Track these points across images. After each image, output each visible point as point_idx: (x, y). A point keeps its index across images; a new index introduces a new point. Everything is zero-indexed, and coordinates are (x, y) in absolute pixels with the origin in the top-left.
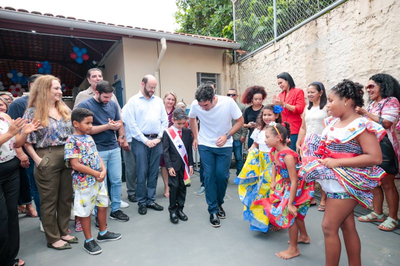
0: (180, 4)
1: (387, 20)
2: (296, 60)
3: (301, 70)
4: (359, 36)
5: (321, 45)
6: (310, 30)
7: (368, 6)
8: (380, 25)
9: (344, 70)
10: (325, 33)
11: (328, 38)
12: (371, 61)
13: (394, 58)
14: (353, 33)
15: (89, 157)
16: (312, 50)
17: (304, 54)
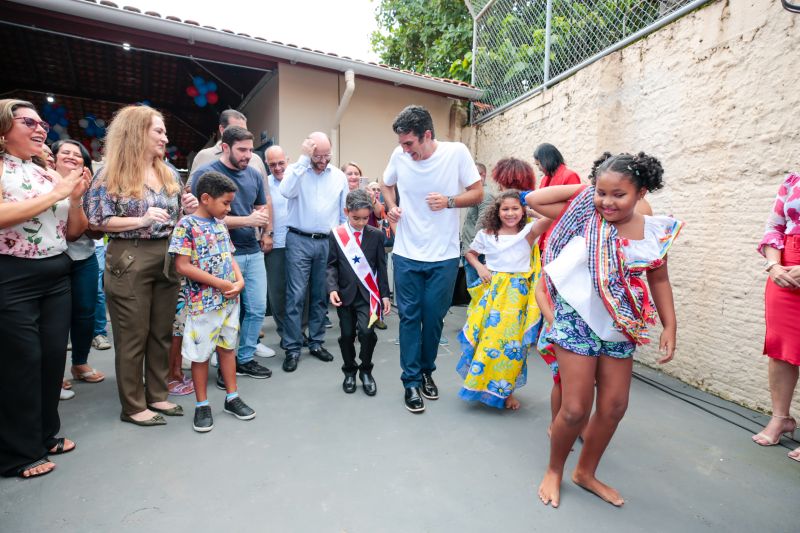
0: (381, 17)
1: (749, 54)
2: (581, 120)
3: (588, 138)
4: (697, 81)
5: (627, 96)
6: (610, 68)
7: (717, 29)
8: (736, 62)
9: (665, 141)
10: (636, 75)
11: (641, 84)
12: (715, 125)
13: (757, 121)
14: (687, 76)
15: (211, 261)
16: (611, 104)
17: (597, 111)
